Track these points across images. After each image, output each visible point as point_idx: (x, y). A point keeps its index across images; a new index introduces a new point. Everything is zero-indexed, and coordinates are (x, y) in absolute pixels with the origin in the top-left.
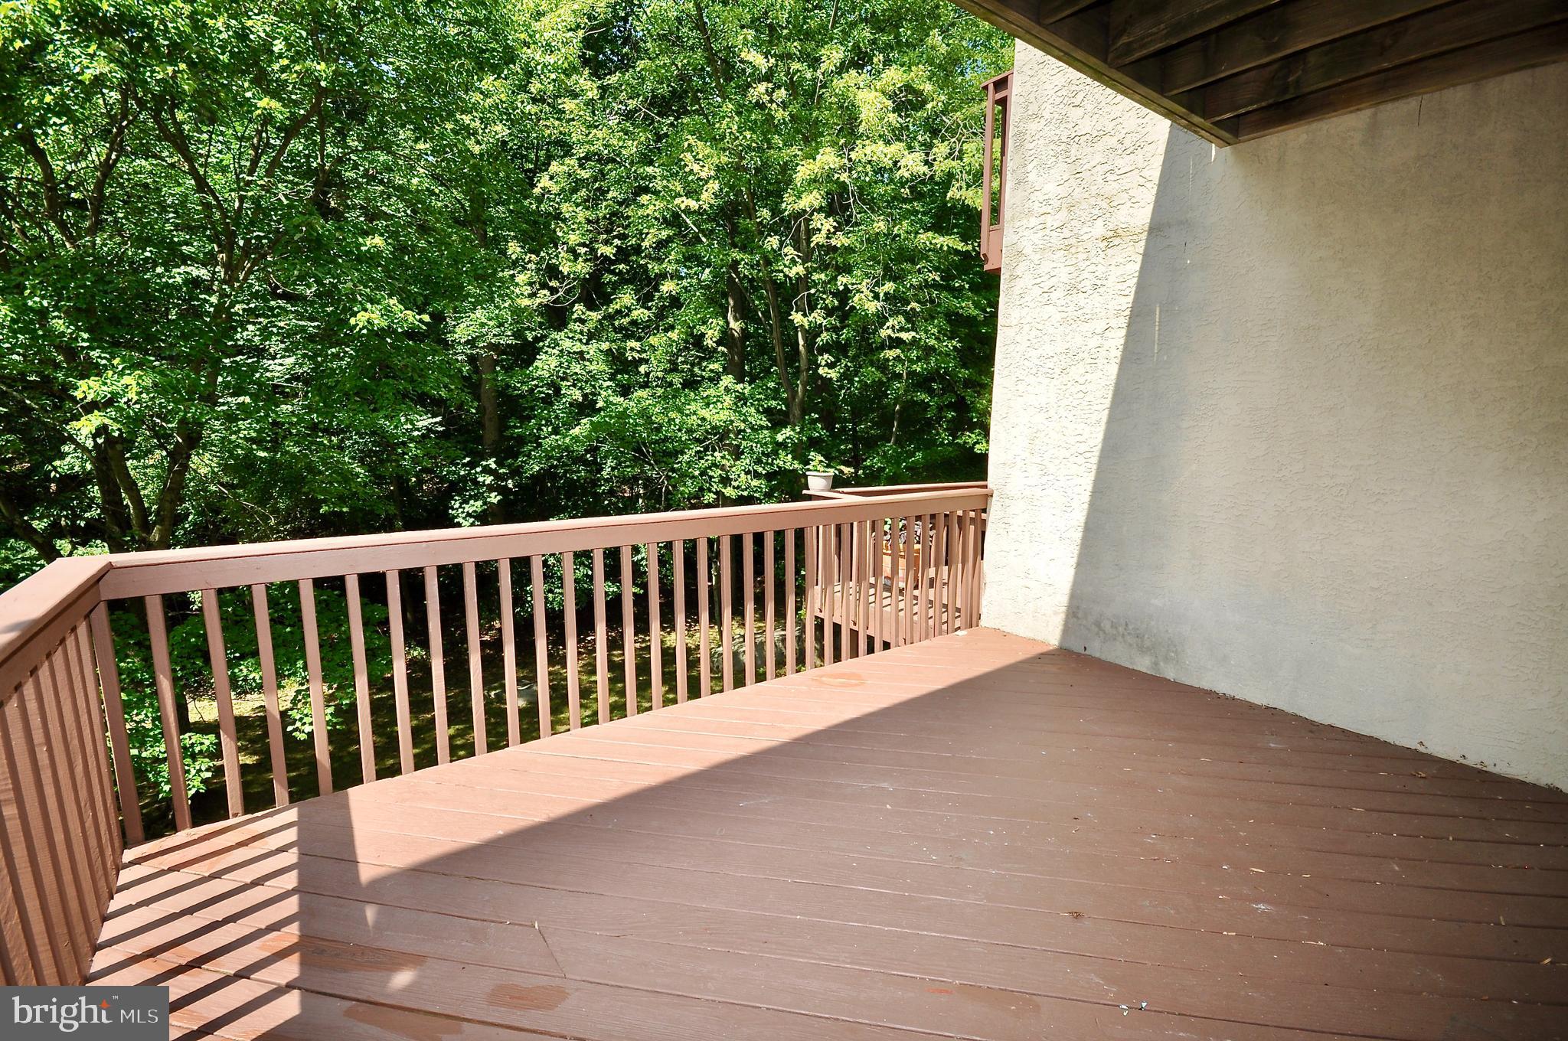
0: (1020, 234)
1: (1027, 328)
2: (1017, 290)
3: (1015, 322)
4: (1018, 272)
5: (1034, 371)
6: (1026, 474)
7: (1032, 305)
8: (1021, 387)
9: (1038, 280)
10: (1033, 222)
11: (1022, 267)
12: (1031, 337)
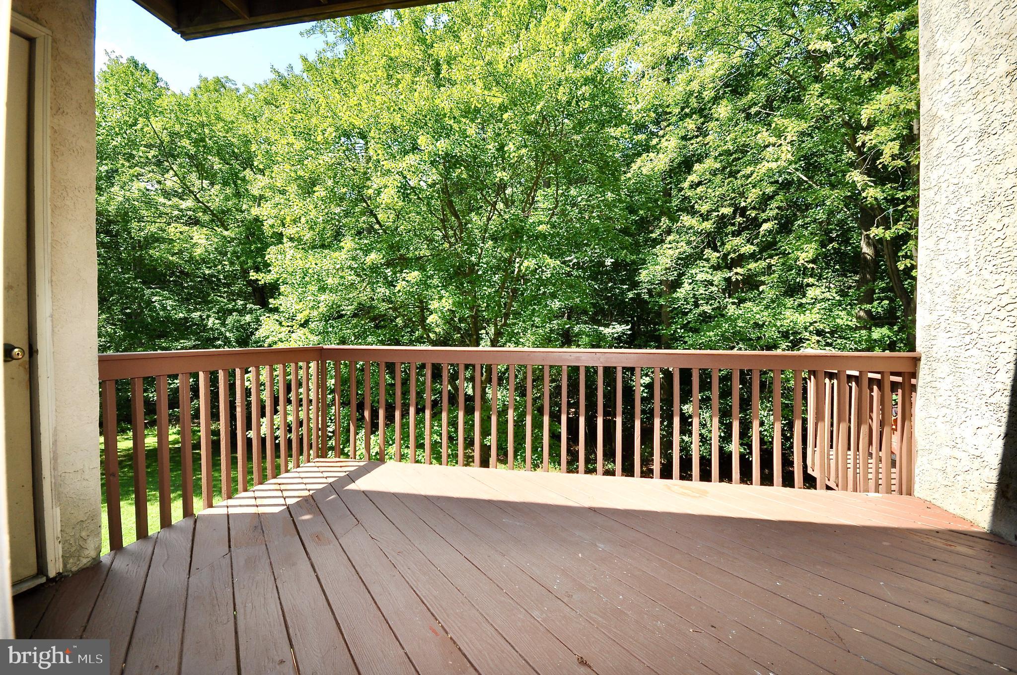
0: (933, 100)
1: (944, 186)
2: (934, 152)
3: (934, 183)
4: (934, 134)
5: (952, 227)
6: (949, 334)
7: (947, 162)
8: (942, 244)
9: (951, 138)
10: (944, 83)
11: (937, 128)
12: (948, 194)
